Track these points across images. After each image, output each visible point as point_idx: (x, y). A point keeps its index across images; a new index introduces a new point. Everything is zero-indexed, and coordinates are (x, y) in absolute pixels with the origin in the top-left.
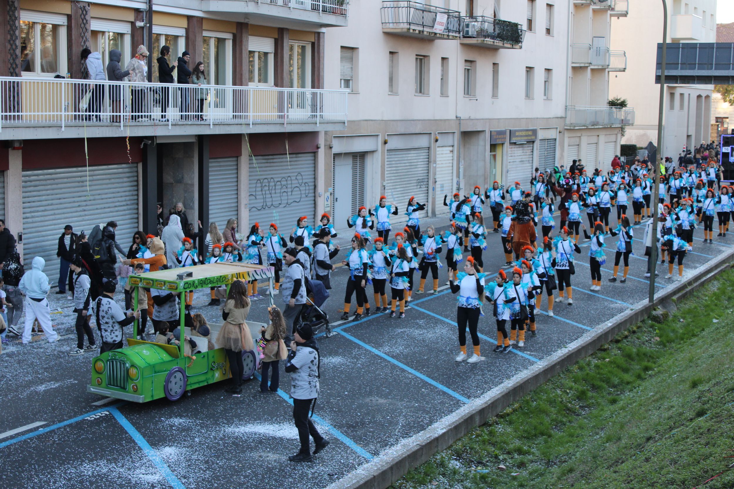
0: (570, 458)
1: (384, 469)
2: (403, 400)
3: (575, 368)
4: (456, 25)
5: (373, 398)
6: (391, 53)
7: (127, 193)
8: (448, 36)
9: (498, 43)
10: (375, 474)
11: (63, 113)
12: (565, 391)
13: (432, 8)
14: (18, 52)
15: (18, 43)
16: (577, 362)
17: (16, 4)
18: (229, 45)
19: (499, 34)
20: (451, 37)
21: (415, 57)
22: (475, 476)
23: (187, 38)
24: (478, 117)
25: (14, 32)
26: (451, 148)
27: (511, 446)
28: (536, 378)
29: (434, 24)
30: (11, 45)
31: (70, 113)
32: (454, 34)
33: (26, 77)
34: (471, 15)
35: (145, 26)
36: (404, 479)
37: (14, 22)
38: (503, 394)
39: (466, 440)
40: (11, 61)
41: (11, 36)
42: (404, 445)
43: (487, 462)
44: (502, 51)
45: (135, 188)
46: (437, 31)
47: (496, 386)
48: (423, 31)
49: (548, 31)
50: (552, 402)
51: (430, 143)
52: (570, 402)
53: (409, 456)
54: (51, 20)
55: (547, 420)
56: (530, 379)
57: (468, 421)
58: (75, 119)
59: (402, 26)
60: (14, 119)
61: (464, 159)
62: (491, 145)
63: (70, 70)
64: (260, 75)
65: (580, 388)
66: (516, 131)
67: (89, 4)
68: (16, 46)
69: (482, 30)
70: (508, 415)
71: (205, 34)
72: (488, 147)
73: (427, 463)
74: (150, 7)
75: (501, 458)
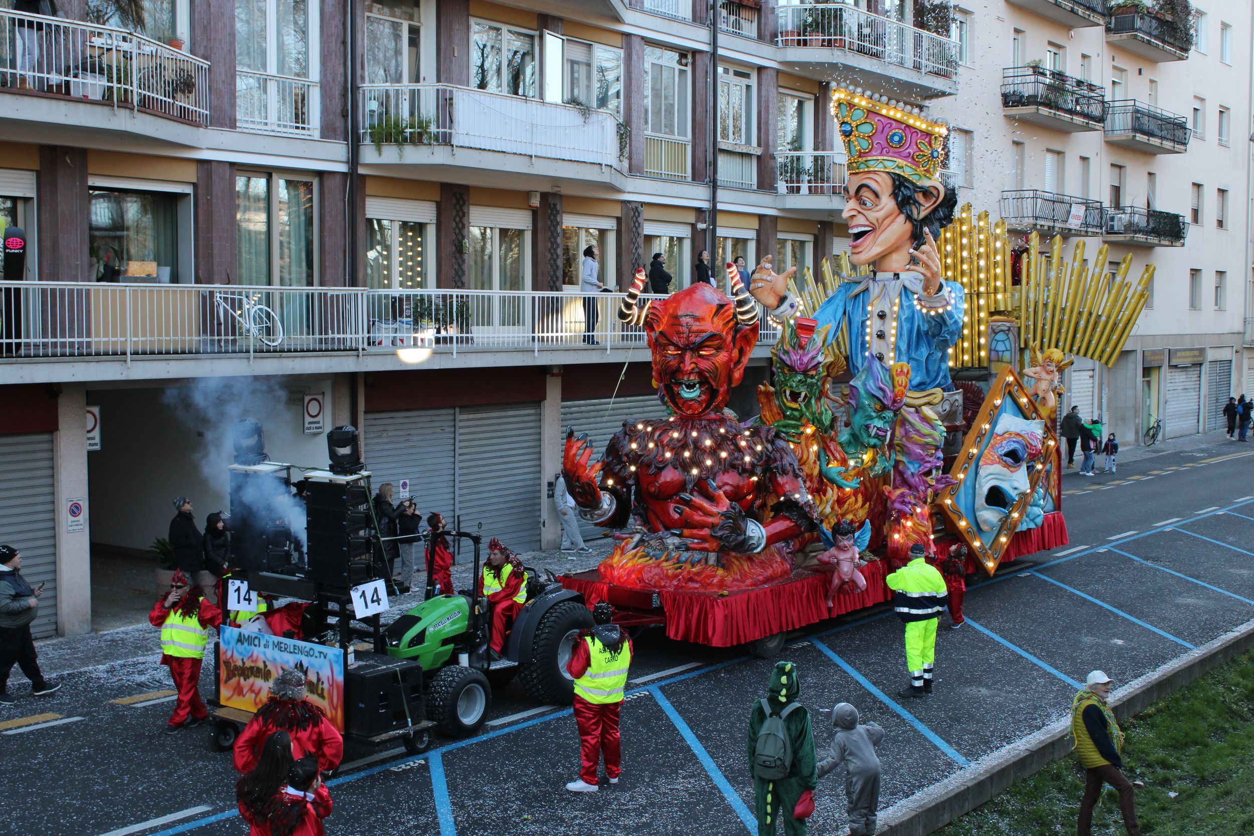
0: (1231, 777)
1: (982, 778)
3: (1244, 659)
4: (1097, 218)
5: (974, 688)
8: (1086, 232)
9: (1152, 239)
10: (970, 784)
11: (609, 333)
12: (1230, 689)
13: (1066, 198)
14: (560, 262)
15: (560, 251)
16: (1247, 651)
17: (558, 207)
18: (809, 249)
19: (1153, 228)
20: (1090, 234)
23: (758, 241)
25: (555, 240)
26: (1091, 373)
27: (1152, 758)
28: (1189, 669)
29: (1068, 218)
30: (552, 255)
31: (617, 333)
32: (1094, 230)
33: (567, 291)
34: (1117, 205)
35: (708, 228)
36: (1008, 792)
37: (555, 227)
38: (1145, 688)
40: (552, 273)
41: (552, 244)
42: (1011, 750)
44: (1158, 249)
46: (1072, 227)
47: (1136, 678)
48: (1054, 227)
49: (1220, 223)
50: (1210, 702)
52: (1236, 704)
53: (1015, 763)
54: (596, 224)
55: (1202, 726)
56: (1181, 671)
58: (623, 339)
59: (1026, 220)
60: (552, 340)
61: (1109, 386)
62: (1144, 369)
63: (618, 282)
65: (1250, 685)
66: (1177, 350)
67: (643, 204)
68: (557, 256)
69: (1131, 224)
70: (1150, 716)
71: (780, 236)
72: (1140, 371)
73: (1039, 773)
74: (714, 206)
75: (1138, 771)
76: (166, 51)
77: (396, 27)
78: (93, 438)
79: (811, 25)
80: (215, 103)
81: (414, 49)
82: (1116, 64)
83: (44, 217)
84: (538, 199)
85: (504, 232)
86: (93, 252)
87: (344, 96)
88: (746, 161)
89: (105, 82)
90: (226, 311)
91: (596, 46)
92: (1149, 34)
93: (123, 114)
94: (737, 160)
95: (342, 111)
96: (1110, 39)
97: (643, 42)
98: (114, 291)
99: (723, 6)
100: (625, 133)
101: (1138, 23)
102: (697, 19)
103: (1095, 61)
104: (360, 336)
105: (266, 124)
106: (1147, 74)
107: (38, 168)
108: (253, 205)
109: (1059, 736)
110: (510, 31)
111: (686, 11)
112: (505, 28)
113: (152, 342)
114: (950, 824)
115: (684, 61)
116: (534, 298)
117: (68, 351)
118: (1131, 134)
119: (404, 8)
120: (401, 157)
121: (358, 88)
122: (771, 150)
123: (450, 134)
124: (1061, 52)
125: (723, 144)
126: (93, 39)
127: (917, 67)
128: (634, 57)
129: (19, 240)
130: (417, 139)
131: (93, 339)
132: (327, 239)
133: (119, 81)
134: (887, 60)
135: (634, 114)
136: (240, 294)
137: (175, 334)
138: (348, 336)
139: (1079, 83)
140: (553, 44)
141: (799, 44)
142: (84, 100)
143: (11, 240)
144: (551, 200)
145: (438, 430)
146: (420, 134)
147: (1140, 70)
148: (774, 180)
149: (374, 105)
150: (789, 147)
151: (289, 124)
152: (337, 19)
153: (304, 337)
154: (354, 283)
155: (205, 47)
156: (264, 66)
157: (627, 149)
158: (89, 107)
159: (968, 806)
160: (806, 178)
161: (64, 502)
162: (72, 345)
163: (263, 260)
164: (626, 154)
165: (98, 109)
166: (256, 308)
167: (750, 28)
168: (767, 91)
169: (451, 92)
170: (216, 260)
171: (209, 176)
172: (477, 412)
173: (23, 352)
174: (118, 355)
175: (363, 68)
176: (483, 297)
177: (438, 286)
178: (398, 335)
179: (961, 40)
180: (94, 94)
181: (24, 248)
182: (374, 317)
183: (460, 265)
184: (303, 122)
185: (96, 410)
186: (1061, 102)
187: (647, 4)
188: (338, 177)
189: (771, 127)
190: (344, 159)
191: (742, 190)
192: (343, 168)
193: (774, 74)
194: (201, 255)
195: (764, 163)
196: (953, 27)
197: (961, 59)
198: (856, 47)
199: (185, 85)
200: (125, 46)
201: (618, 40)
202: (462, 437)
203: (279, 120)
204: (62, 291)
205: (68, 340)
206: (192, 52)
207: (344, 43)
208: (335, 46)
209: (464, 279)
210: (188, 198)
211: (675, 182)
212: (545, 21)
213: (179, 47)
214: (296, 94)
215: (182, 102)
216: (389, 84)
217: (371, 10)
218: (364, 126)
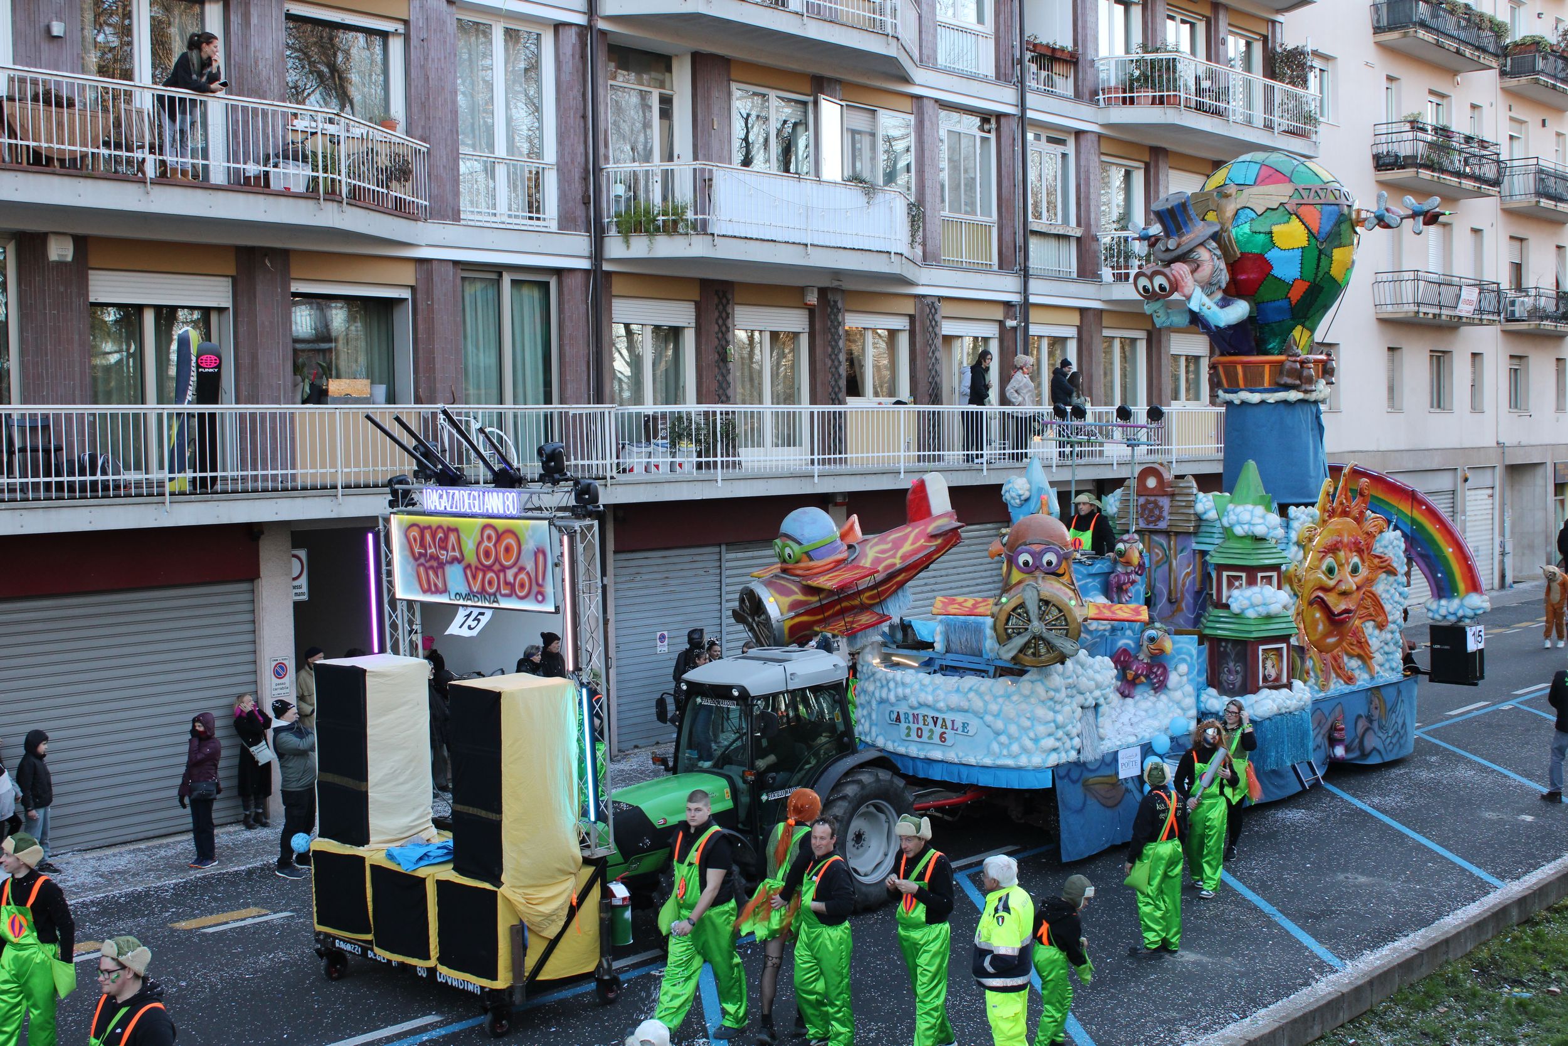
1: (1360, 982)
2: (1396, 879)
4: (1494, 302)
5: (1349, 875)
6: (1390, 349)
8: (1481, 320)
9: (1563, 327)
10: (1345, 990)
11: (902, 453)
13: (1454, 279)
14: (843, 370)
17: (840, 305)
18: (1142, 348)
19: (1564, 314)
20: (1485, 322)
21: (1429, 354)
22: (1507, 1003)
23: (1080, 340)
24: (1533, 443)
25: (837, 343)
26: (1490, 492)
29: (1457, 303)
30: (833, 361)
31: (912, 453)
32: (1490, 317)
34: (1519, 286)
35: (1018, 325)
36: (1392, 1000)
37: (837, 328)
38: (1559, 875)
39: (1495, 945)
40: (833, 383)
41: (833, 348)
42: (1395, 949)
43: (1530, 980)
46: (1463, 314)
47: (1549, 862)
48: (1440, 315)
51: (1455, 484)
53: (1400, 965)
54: (885, 323)
57: (1500, 915)
58: (919, 461)
59: (1406, 308)
60: (835, 462)
61: (1512, 507)
62: (1556, 485)
63: (913, 391)
64: (1188, 390)
67: (940, 298)
68: (840, 362)
69: (1536, 309)
71: (1106, 333)
72: (1551, 488)
73: (1430, 977)
74: (1026, 299)
75: (1553, 975)
76: (378, 134)
77: (644, 96)
78: (300, 587)
79: (1138, 79)
80: (435, 192)
81: (667, 122)
82: (1513, 114)
83: (242, 329)
84: (816, 295)
85: (774, 335)
86: (297, 369)
87: (586, 179)
88: (1063, 244)
89: (309, 172)
90: (451, 435)
91: (881, 112)
92: (1555, 77)
93: (331, 207)
94: (1053, 243)
95: (583, 197)
96: (1506, 85)
97: (937, 106)
98: (322, 415)
99: (1032, 60)
100: (917, 215)
101: (1540, 64)
102: (1001, 76)
103: (1487, 111)
104: (608, 461)
105: (495, 215)
106: (1553, 126)
107: (234, 273)
109: (1454, 932)
110: (778, 97)
111: (988, 68)
112: (772, 94)
113: (366, 473)
114: (1322, 1038)
115: (986, 127)
116: (812, 413)
117: (270, 485)
118: (1534, 199)
119: (654, 74)
120: (652, 249)
121: (601, 170)
122: (1093, 230)
123: (710, 221)
124: (1444, 102)
125: (1034, 225)
126: (295, 122)
127: (1269, 127)
128: (927, 124)
129: (213, 357)
130: (671, 228)
131: (299, 471)
132: (567, 348)
133: (325, 170)
134: (1231, 118)
135: (928, 191)
136: (467, 414)
137: (393, 464)
138: (594, 462)
139: (1468, 139)
140: (830, 111)
141: (1124, 102)
142: (286, 193)
143: (204, 357)
144: (830, 296)
145: (701, 572)
146: (675, 222)
147: (1544, 121)
148: (1098, 266)
149: (620, 190)
150: (1115, 226)
151: (521, 214)
152: (575, 90)
154: (599, 399)
155: (424, 128)
156: (491, 146)
157: (921, 233)
158: (291, 200)
159: (1343, 1017)
160: (1137, 263)
161: (267, 662)
162: (274, 477)
163: (494, 375)
164: (919, 239)
165: (302, 203)
166: (486, 430)
167: (1065, 85)
168: (1088, 160)
169: (710, 171)
170: (439, 375)
171: (429, 278)
172: (746, 549)
173: (218, 487)
174: (327, 489)
175: (606, 146)
176: (752, 413)
177: (699, 402)
178: (653, 460)
179: (1321, 92)
180: (297, 185)
181: (219, 366)
182: (623, 439)
183: (724, 376)
184: (538, 211)
185: (302, 554)
186: (1446, 163)
187: (941, 60)
188: (579, 275)
189: (1093, 203)
190: (587, 254)
191: (1059, 279)
192: (585, 264)
193: (1095, 139)
194: (421, 369)
195: (1085, 245)
196: (1311, 76)
197: (1322, 115)
198: (1193, 104)
199: (401, 172)
200: (332, 129)
201: (907, 104)
202: (729, 580)
203: (510, 210)
204: (263, 416)
205: (270, 472)
206: (408, 133)
207: (584, 117)
208: (574, 121)
209: (730, 392)
210: (405, 303)
211: (978, 271)
212: (820, 85)
213: (393, 128)
214: (529, 179)
215: (397, 191)
216: (637, 164)
217: (614, 78)
218: (609, 214)
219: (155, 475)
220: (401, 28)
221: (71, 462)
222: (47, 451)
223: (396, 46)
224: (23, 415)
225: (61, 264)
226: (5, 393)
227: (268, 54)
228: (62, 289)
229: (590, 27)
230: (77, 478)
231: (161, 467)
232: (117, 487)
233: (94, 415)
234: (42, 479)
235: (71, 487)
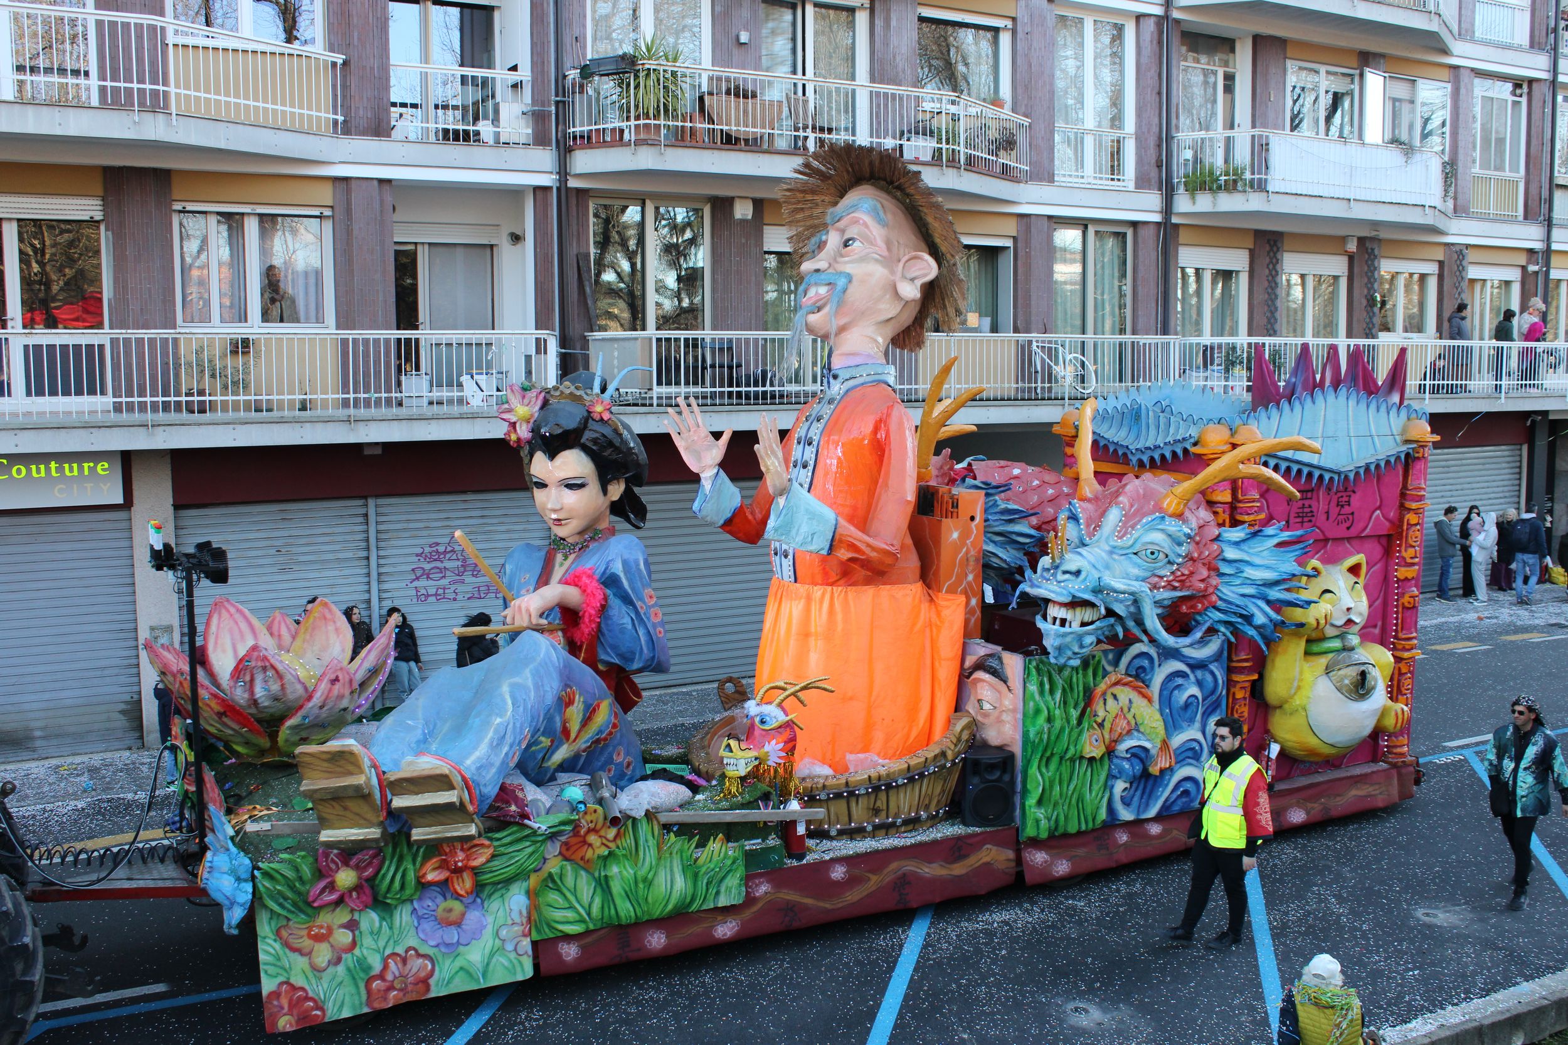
7: (1506, 483)
14: (1376, 308)
15: (1377, 297)
17: (1376, 252)
25: (1372, 285)
30: (1369, 301)
33: (1384, 338)
35: (1541, 270)
37: (1373, 272)
40: (1368, 320)
41: (1369, 290)
45: (1517, 476)
54: (1419, 268)
63: (1439, 329)
67: (1467, 246)
68: (1375, 302)
74: (1549, 246)
76: (990, 112)
77: (1210, 74)
80: (1034, 159)
81: (1229, 96)
84: (1355, 243)
85: (1317, 278)
87: (1159, 146)
89: (932, 144)
90: (1043, 360)
91: (1420, 82)
93: (951, 172)
95: (1157, 161)
97: (1472, 75)
98: (940, 341)
100: (1450, 172)
102: (1535, 45)
105: (1083, 177)
108: (1068, 256)
110: (1328, 73)
111: (1522, 38)
112: (1323, 69)
115: (1518, 91)
116: (1349, 345)
119: (1220, 55)
120: (1214, 205)
121: (1173, 138)
123: (1266, 180)
125: (1560, 179)
126: (924, 104)
128: (1463, 91)
130: (1231, 186)
131: (920, 386)
132: (1140, 288)
133: (948, 143)
135: (1461, 151)
136: (1056, 343)
137: (995, 382)
140: (1374, 81)
142: (916, 162)
144: (1368, 245)
146: (1235, 181)
149: (1188, 154)
151: (1104, 176)
152: (1153, 71)
153: (1117, 384)
154: (1165, 331)
155: (1026, 106)
156: (1081, 120)
157: (1452, 189)
163: (1078, 310)
164: (1451, 194)
165: (928, 169)
166: (1071, 356)
169: (1267, 137)
170: (1034, 310)
171: (1028, 230)
175: (1177, 117)
176: (1296, 344)
177: (1250, 334)
178: (1209, 383)
180: (925, 155)
182: (1185, 365)
183: (1272, 313)
184: (1118, 174)
187: (1478, 34)
188: (1152, 227)
190: (1158, 208)
192: (1157, 218)
194: (1019, 306)
199: (1008, 143)
200: (953, 109)
201: (1445, 74)
203: (1095, 172)
206: (1013, 111)
207: (1159, 93)
208: (1151, 97)
209: (1277, 327)
210: (1007, 252)
211: (1504, 222)
212: (1366, 59)
213: (1002, 107)
214: (1112, 147)
215: (1004, 159)
216: (1203, 132)
217: (1186, 60)
218: (1179, 174)
219: (810, 387)
220: (1009, 24)
221: (748, 377)
222: (730, 368)
223: (1005, 39)
224: (713, 340)
225: (743, 221)
226: (700, 320)
227: (904, 50)
228: (743, 241)
229: (1166, 17)
230: (752, 389)
231: (815, 381)
232: (781, 396)
233: (766, 340)
234: (727, 389)
235: (748, 395)
